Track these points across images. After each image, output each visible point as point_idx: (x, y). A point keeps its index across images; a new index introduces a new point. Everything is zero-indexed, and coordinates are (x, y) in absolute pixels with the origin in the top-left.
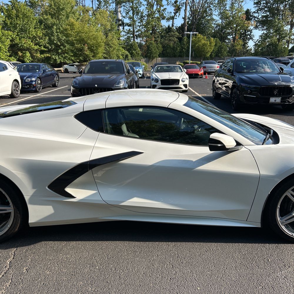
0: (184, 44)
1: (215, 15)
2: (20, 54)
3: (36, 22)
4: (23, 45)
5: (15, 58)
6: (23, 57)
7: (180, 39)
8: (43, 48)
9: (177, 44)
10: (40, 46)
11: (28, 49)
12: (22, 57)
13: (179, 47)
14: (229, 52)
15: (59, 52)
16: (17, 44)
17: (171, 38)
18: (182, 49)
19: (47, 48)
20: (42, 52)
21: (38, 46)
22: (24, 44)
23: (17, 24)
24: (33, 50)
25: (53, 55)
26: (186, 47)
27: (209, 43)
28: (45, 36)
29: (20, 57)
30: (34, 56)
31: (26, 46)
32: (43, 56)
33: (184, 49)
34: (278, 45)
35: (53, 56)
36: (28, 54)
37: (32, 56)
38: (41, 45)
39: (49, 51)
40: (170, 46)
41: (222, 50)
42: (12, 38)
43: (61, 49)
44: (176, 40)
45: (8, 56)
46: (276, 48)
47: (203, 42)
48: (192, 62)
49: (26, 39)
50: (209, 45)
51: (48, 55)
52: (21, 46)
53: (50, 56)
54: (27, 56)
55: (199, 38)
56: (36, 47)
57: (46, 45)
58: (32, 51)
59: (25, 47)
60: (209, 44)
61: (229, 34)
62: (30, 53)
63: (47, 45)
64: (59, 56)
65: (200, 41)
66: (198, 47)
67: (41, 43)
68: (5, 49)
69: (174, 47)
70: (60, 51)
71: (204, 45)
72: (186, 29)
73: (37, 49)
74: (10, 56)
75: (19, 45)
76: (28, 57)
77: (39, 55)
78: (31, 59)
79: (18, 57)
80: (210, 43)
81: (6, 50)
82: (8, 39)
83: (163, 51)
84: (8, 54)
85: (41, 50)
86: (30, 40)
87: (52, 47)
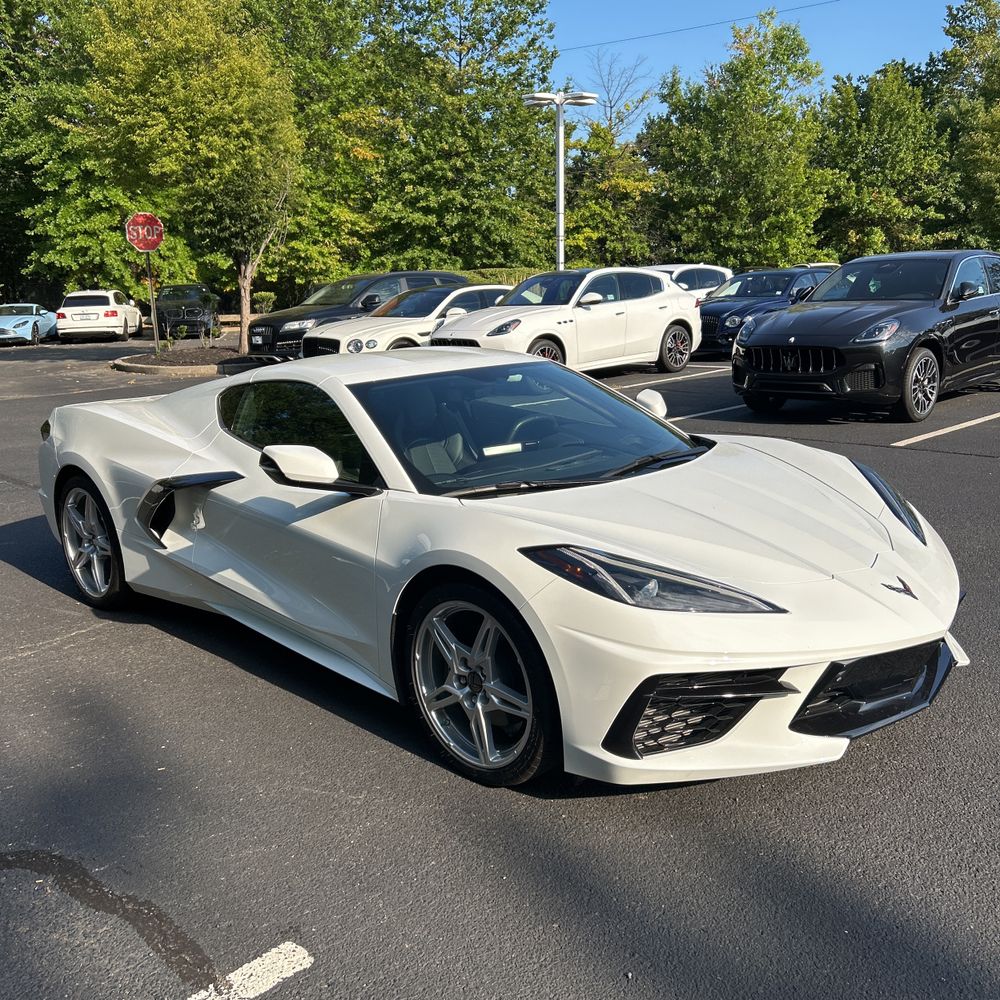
2: (853, 236)
3: (929, 127)
4: (867, 209)
5: (836, 249)
6: (861, 245)
8: (932, 213)
10: (924, 206)
11: (883, 222)
12: (857, 247)
16: (846, 209)
19: (956, 209)
21: (917, 208)
22: (869, 204)
23: (860, 142)
24: (899, 220)
28: (953, 170)
29: (851, 246)
30: (901, 241)
31: (873, 210)
32: (930, 239)
36: (879, 237)
37: (893, 241)
38: (930, 204)
42: (837, 188)
45: (812, 246)
49: (879, 187)
51: (948, 235)
52: (858, 212)
53: (955, 236)
54: (876, 243)
56: (908, 213)
57: (948, 201)
58: (895, 224)
59: (870, 213)
62: (887, 231)
63: (954, 200)
67: (928, 196)
68: (804, 226)
73: (912, 217)
74: (819, 246)
75: (851, 209)
76: (876, 247)
77: (916, 237)
79: (845, 248)
81: (808, 227)
82: (820, 193)
84: (814, 240)
85: (926, 219)
86: (891, 190)
87: (968, 207)
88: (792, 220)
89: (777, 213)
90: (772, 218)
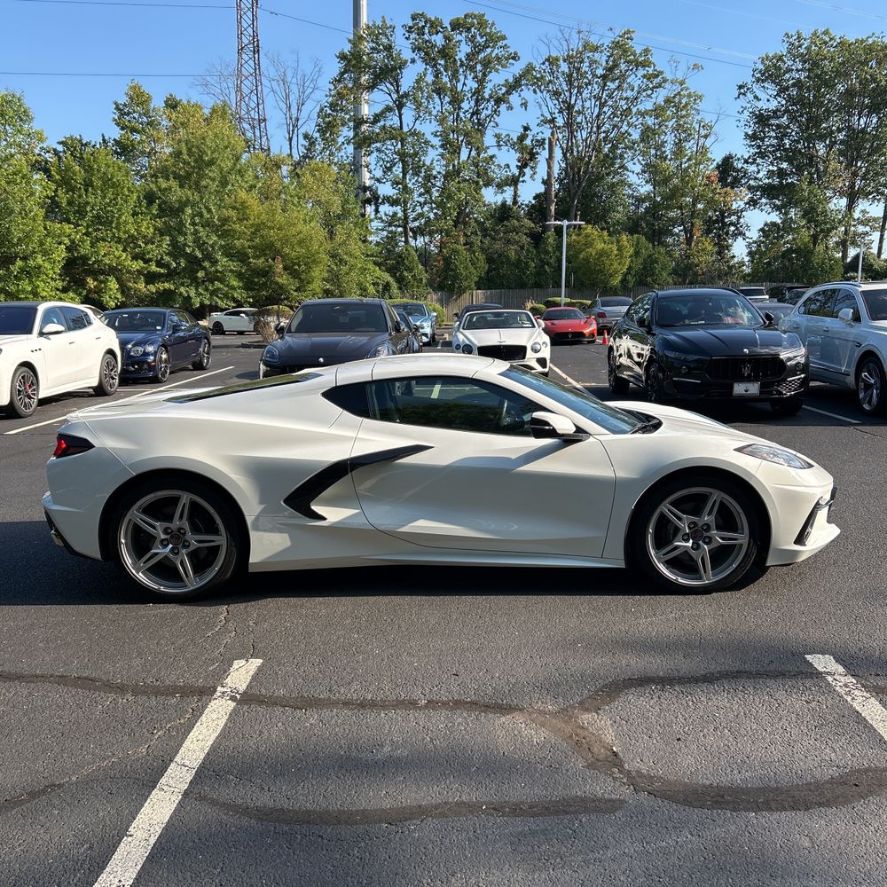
0: (547, 252)
1: (633, 172)
2: (91, 283)
3: (139, 196)
4: (102, 261)
5: (77, 294)
6: (98, 291)
7: (537, 238)
8: (154, 268)
9: (528, 250)
10: (147, 261)
11: (113, 271)
12: (95, 292)
13: (533, 260)
14: (675, 272)
15: (197, 277)
16: (85, 259)
17: (513, 235)
18: (543, 266)
19: (167, 266)
20: (151, 278)
21: (141, 263)
22: (103, 256)
23: (88, 203)
24: (129, 272)
25: (183, 284)
26: (552, 261)
27: (615, 248)
28: (162, 234)
29: (90, 291)
30: (129, 289)
31: (108, 262)
32: (152, 288)
33: (546, 267)
34: (812, 252)
35: (182, 289)
36: (113, 284)
37: (124, 289)
38: (150, 260)
39: (171, 275)
40: (508, 258)
41: (656, 269)
42: (73, 242)
43: (204, 268)
44: (525, 240)
45: (58, 290)
46: (808, 260)
47: (600, 246)
48: (569, 300)
49: (110, 242)
50: (616, 256)
51: (167, 285)
52: (94, 262)
53: (172, 288)
54: (111, 289)
55: (587, 236)
56: (137, 265)
57: (162, 258)
58: (123, 274)
59: (105, 264)
60: (615, 252)
61: (674, 222)
62: (119, 280)
63: (167, 258)
64: (197, 290)
65: (589, 244)
66: (586, 259)
67: (149, 253)
68: (51, 272)
69: (519, 261)
70: (201, 274)
71: (602, 253)
72: (553, 210)
73: (137, 270)
74: (65, 290)
75: (89, 259)
76: (111, 293)
77: (141, 286)
78: (119, 297)
79: (85, 293)
80: (618, 250)
81: (54, 273)
82: (60, 243)
83: (489, 271)
84: (60, 284)
85: (149, 272)
86: (119, 246)
87: (178, 264)
88: (40, 267)
89: (25, 259)
90: (19, 263)
